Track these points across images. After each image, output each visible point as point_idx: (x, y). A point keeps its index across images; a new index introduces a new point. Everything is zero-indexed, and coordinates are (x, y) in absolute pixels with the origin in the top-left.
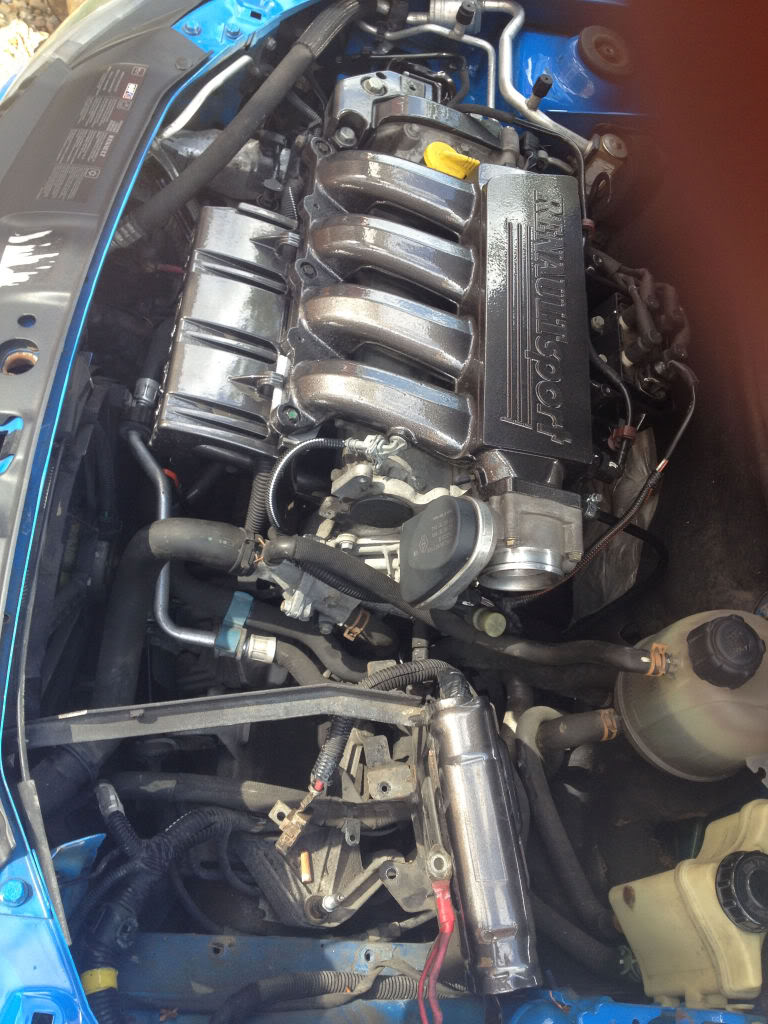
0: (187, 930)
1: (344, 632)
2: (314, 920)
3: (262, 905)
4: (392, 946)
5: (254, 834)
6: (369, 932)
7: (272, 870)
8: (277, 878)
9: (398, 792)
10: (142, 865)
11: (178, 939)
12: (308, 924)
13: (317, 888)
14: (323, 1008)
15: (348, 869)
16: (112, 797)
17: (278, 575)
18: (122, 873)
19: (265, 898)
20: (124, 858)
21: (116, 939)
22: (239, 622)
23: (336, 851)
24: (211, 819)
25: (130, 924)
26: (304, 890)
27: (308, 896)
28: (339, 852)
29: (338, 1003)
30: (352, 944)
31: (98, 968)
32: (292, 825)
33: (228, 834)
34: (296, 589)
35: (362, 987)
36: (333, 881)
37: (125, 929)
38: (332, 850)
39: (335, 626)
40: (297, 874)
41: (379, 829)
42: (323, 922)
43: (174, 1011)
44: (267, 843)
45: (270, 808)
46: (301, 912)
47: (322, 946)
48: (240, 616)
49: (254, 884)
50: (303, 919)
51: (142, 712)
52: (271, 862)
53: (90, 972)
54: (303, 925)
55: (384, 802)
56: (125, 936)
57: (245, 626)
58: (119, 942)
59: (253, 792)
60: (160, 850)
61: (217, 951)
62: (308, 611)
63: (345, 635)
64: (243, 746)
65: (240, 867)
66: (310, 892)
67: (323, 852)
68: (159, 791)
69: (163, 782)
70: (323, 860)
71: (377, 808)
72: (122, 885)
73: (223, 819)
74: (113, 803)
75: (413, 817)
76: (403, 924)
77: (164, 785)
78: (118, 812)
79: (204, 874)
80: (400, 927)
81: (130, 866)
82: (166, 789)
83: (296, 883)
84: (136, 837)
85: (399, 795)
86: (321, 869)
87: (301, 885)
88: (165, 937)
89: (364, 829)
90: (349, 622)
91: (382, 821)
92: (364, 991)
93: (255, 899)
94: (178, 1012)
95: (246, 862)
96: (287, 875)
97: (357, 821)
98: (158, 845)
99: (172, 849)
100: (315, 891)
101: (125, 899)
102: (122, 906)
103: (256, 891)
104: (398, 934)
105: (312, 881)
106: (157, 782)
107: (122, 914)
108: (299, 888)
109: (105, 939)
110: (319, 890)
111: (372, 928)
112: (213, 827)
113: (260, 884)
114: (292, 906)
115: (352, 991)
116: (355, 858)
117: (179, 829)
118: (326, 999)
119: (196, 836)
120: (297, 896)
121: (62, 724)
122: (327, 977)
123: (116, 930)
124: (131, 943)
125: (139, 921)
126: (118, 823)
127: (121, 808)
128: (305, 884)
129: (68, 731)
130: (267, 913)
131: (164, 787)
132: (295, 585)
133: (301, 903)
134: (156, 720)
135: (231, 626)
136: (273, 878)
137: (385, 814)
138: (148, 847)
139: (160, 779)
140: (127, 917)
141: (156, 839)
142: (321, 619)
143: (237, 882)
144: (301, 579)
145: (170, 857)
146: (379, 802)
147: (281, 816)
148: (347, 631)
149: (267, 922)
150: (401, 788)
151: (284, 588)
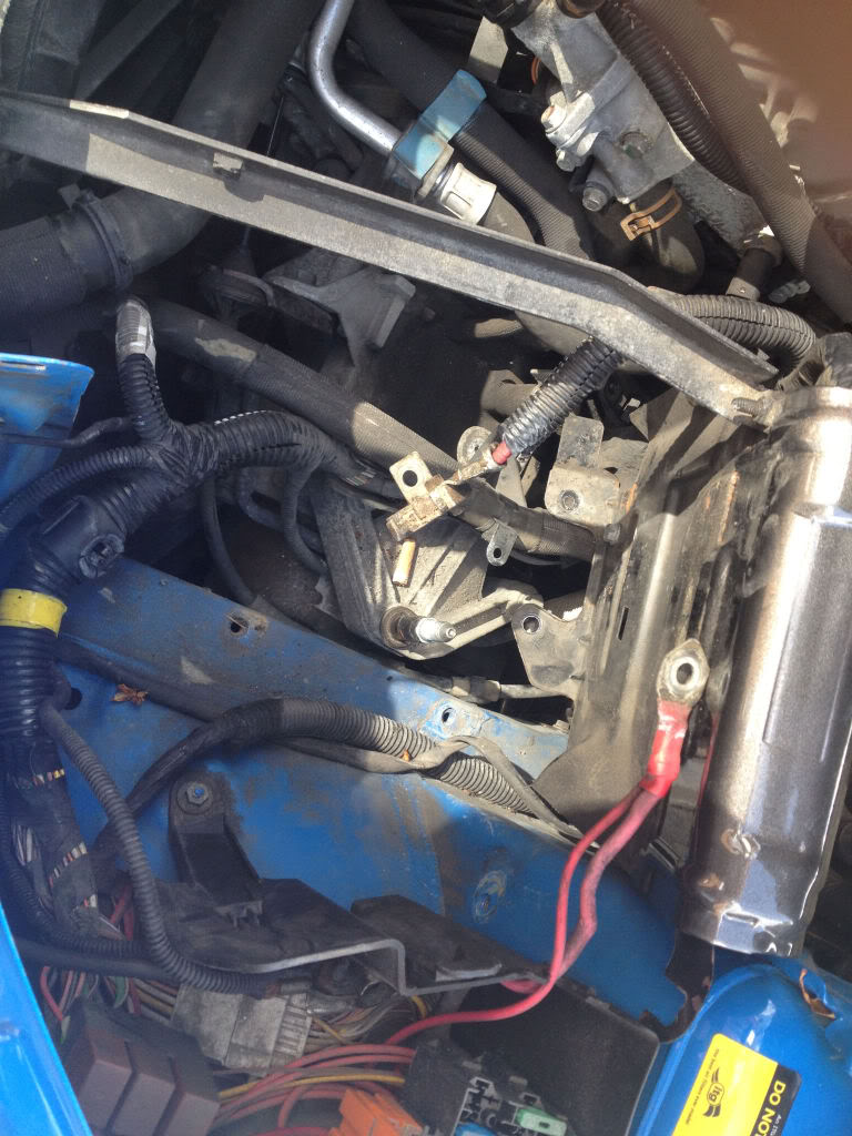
0: (200, 583)
1: (623, 217)
2: (391, 640)
3: (321, 587)
4: (483, 713)
5: (348, 485)
6: (457, 680)
7: (356, 548)
8: (359, 560)
9: (586, 514)
10: (160, 461)
11: (182, 591)
12: (382, 642)
13: (410, 598)
14: (363, 769)
15: (461, 589)
16: (142, 330)
17: (564, 48)
18: (121, 458)
19: (329, 579)
20: (133, 438)
21: (80, 557)
22: (447, 129)
23: (457, 558)
24: (295, 437)
25: (111, 543)
26: (391, 593)
27: (393, 604)
28: (460, 561)
29: (387, 770)
30: (432, 691)
31: (34, 590)
32: (427, 499)
33: (312, 470)
34: (585, 90)
35: (427, 759)
36: (436, 598)
37: (98, 547)
38: (451, 554)
39: (613, 201)
40: (389, 567)
41: (536, 555)
42: (403, 648)
43: (141, 695)
44: (362, 506)
45: (395, 459)
46: (376, 621)
47: (390, 679)
48: (452, 118)
49: (321, 554)
50: (377, 632)
51: (238, 165)
52: (358, 535)
53: (18, 592)
54: (372, 639)
55: (561, 520)
56: (95, 560)
57: (452, 142)
58: (83, 565)
59: (371, 423)
60: (196, 450)
61: (235, 628)
62: (587, 144)
63: (624, 224)
64: (371, 350)
65: (309, 524)
66: (398, 599)
67: (438, 552)
68: (224, 358)
69: (235, 346)
70: (434, 563)
71: (547, 525)
72: (114, 479)
73: (313, 446)
74: (140, 339)
75: (595, 559)
76: (506, 688)
77: (233, 350)
78: (143, 357)
79: (252, 511)
80: (501, 692)
81: (138, 453)
82: (238, 360)
83: (384, 579)
84: (163, 412)
85: (587, 520)
86: (426, 574)
87: (390, 585)
88: (165, 579)
89: (518, 548)
90: (642, 203)
91: (547, 547)
92: (428, 766)
93: (314, 575)
94: (146, 697)
95: (320, 520)
96: (374, 562)
97: (512, 531)
98: (196, 441)
99: (216, 454)
100: (405, 601)
101: (115, 501)
102: (106, 509)
103: (320, 564)
104: (495, 698)
105: (407, 585)
106: (224, 342)
107: (100, 522)
108: (384, 587)
109: (63, 550)
110: (411, 602)
111: (462, 676)
112: (292, 449)
113: (329, 559)
114: (368, 610)
115: (411, 758)
116: (477, 577)
117: (238, 430)
118: (373, 758)
119: (260, 451)
120: (378, 597)
121: (73, 125)
122: (383, 727)
123: (85, 543)
124: (101, 574)
125: (126, 544)
126: (138, 375)
127: (151, 354)
128: (396, 585)
129: (83, 147)
130: (324, 600)
131: (234, 355)
132: (585, 82)
133: (381, 610)
134: (260, 198)
135: (430, 130)
136: (353, 559)
137: (556, 538)
138: (178, 435)
139: (233, 341)
140: (108, 532)
141: (195, 429)
142: (594, 177)
143: (297, 540)
144: (602, 72)
145: (210, 466)
146: (554, 518)
147: (410, 479)
148: (630, 218)
149: (319, 611)
150: (594, 511)
151: (563, 81)
